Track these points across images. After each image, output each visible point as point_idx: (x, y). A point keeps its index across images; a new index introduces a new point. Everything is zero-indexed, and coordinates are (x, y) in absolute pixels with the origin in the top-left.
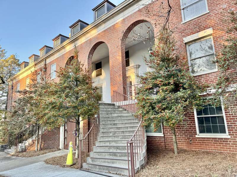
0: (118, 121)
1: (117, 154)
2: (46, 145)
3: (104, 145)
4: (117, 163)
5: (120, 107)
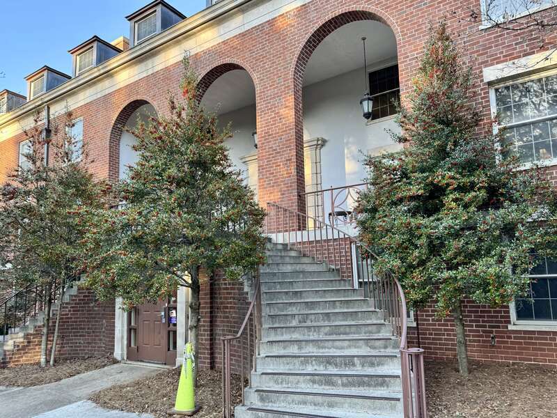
0: (300, 285)
1: (335, 379)
2: (68, 348)
3: (282, 352)
4: (346, 405)
5: (289, 249)
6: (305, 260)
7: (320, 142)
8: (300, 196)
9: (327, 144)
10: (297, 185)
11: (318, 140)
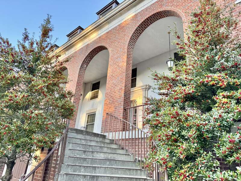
5: (114, 143)
7: (147, 87)
8: (125, 109)
9: (151, 88)
10: (124, 103)
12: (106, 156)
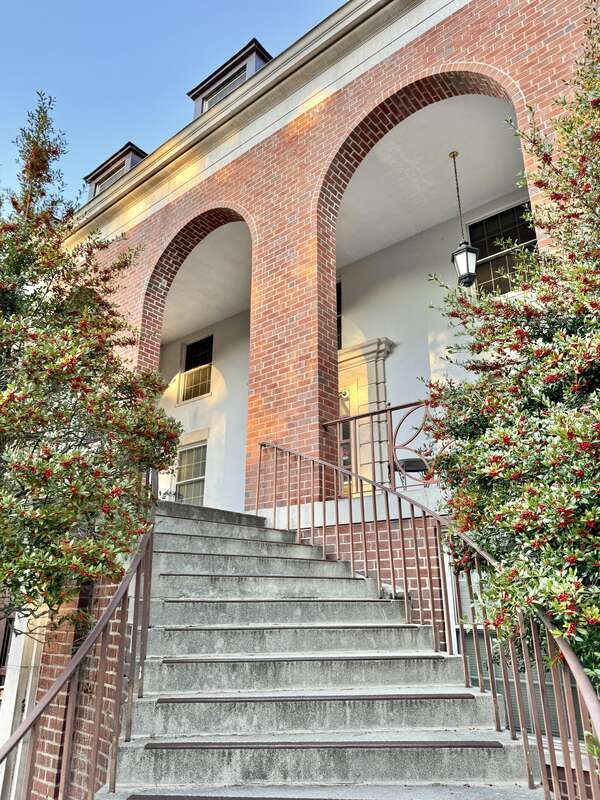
5: (297, 541)
6: (327, 570)
7: (382, 347)
8: (325, 427)
9: (397, 351)
10: (320, 406)
11: (379, 343)
12: (284, 588)
